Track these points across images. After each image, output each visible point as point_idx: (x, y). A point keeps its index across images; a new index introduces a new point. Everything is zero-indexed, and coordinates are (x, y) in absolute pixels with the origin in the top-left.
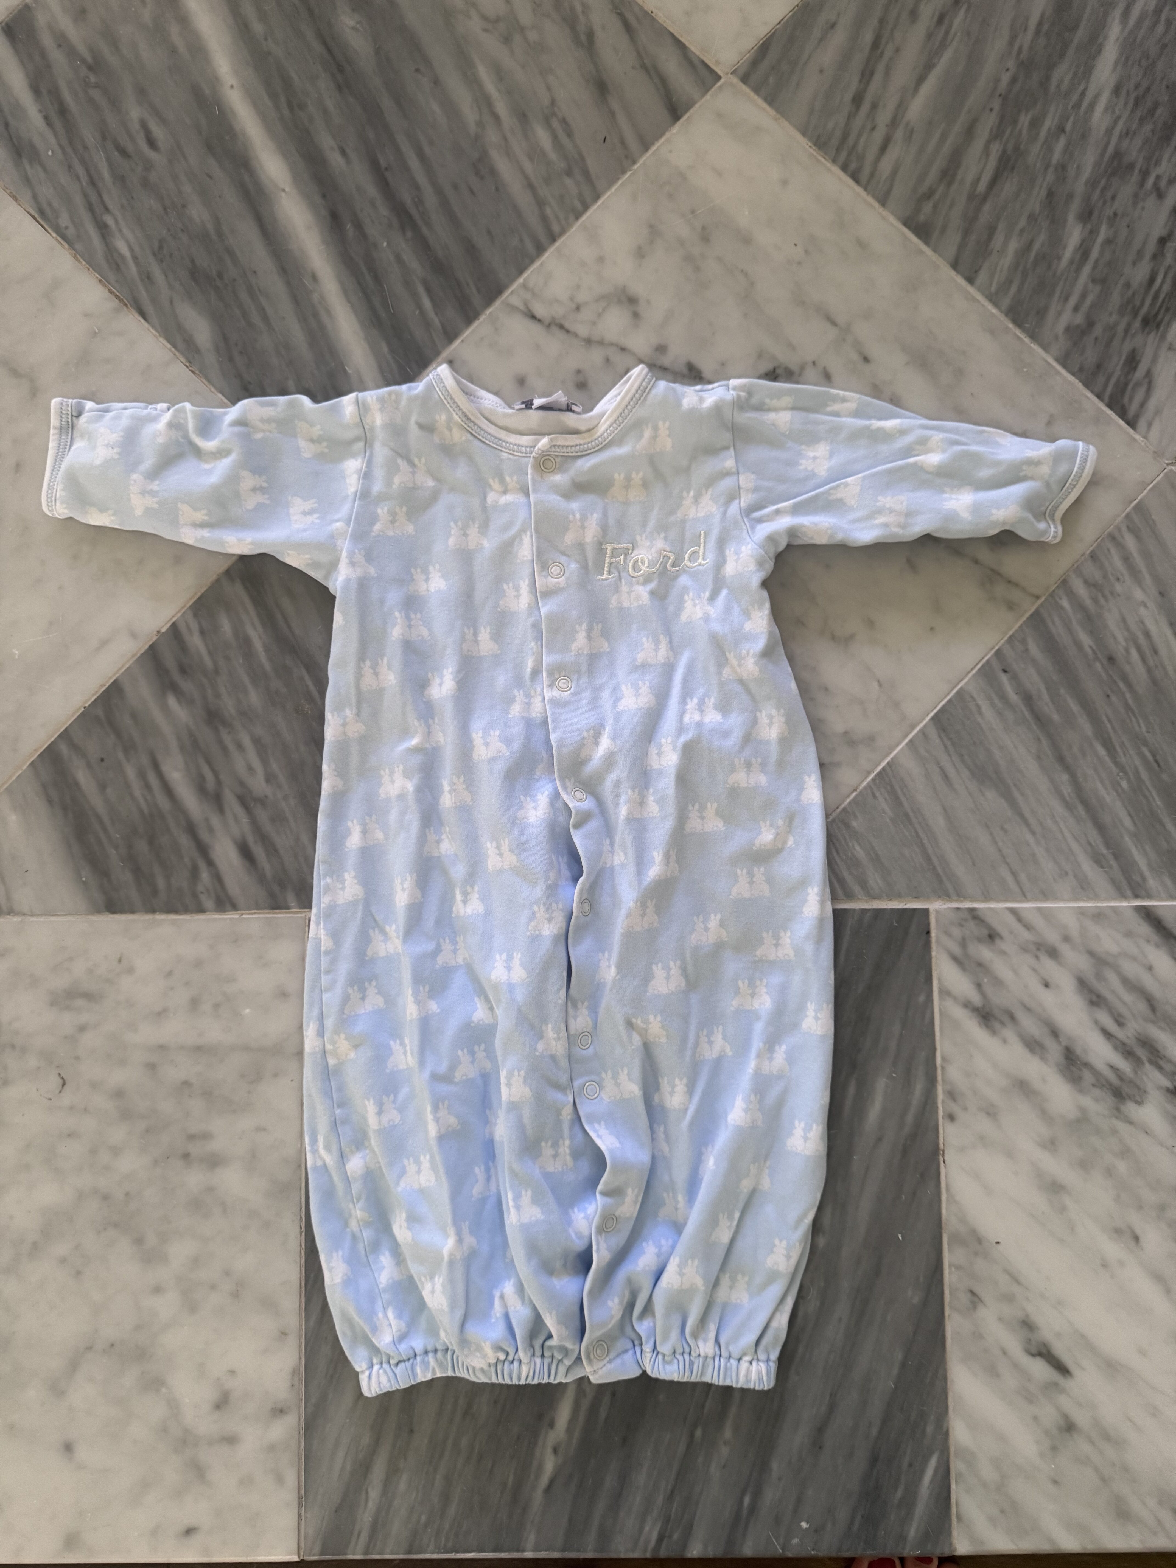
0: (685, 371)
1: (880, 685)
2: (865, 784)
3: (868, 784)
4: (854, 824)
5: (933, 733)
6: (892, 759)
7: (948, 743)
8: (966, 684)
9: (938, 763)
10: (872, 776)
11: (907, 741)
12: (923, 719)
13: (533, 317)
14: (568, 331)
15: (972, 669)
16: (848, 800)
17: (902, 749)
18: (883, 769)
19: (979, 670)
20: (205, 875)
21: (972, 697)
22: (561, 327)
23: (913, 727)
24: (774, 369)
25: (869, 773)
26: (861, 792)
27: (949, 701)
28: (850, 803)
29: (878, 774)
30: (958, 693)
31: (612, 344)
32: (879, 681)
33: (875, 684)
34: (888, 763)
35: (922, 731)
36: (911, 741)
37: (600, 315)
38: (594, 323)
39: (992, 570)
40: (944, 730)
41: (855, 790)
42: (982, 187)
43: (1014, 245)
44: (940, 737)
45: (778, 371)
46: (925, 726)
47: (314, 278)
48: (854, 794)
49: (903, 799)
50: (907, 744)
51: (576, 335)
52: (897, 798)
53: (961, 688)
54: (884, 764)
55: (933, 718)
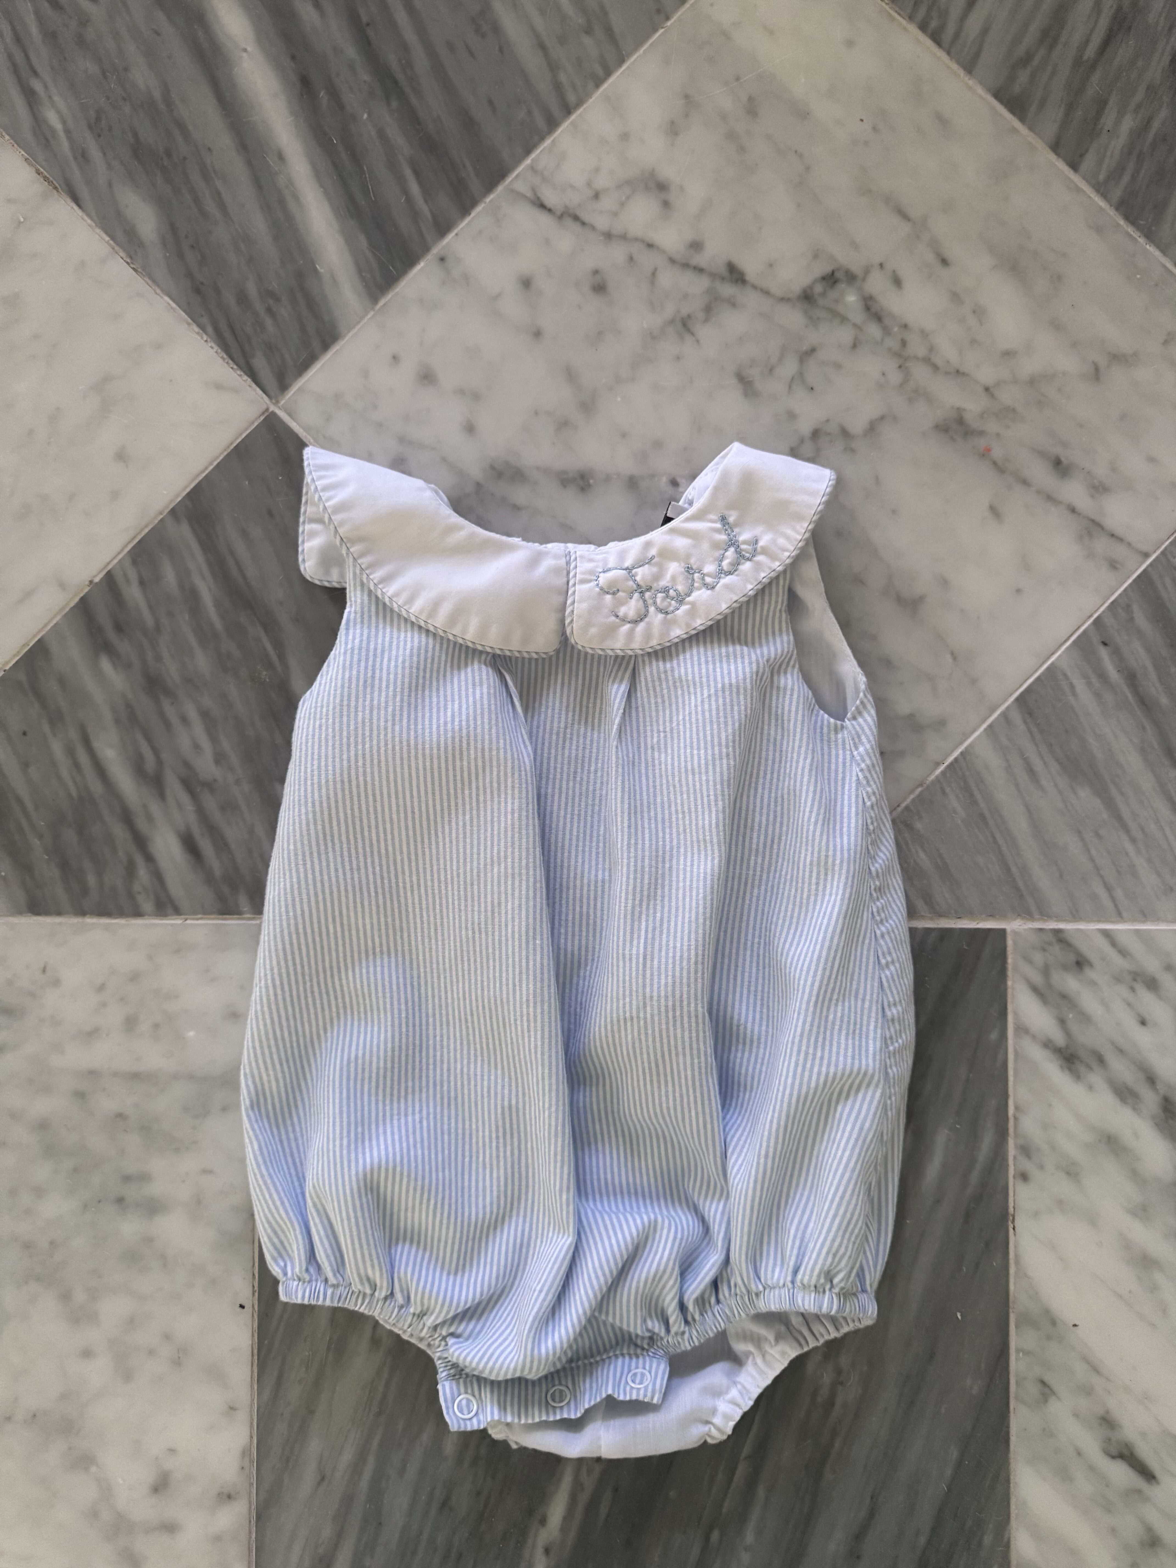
0: (724, 271)
1: (955, 658)
2: (932, 777)
3: (937, 777)
4: (918, 825)
5: (1017, 717)
6: (966, 748)
7: (1035, 730)
8: (1057, 659)
9: (1022, 755)
10: (942, 768)
11: (985, 726)
12: (1006, 700)
13: (542, 206)
14: (584, 224)
15: (1066, 641)
16: (912, 796)
17: (979, 737)
18: (956, 760)
19: (1074, 642)
20: (143, 872)
21: (1065, 675)
22: (576, 218)
23: (993, 710)
24: (833, 272)
25: (938, 764)
26: (928, 787)
27: (1038, 679)
28: (913, 800)
29: (948, 767)
30: (1048, 669)
31: (636, 239)
32: (952, 654)
33: (949, 657)
34: (962, 753)
35: (1004, 715)
36: (990, 726)
37: (622, 204)
38: (616, 214)
39: (1093, 521)
40: (1030, 714)
41: (921, 785)
42: (1090, 52)
43: (1128, 124)
44: (1025, 722)
45: (838, 275)
46: (1008, 708)
47: (281, 157)
48: (920, 789)
49: (978, 796)
50: (985, 730)
51: (593, 228)
52: (972, 795)
53: (1052, 664)
54: (956, 754)
55: (1017, 700)
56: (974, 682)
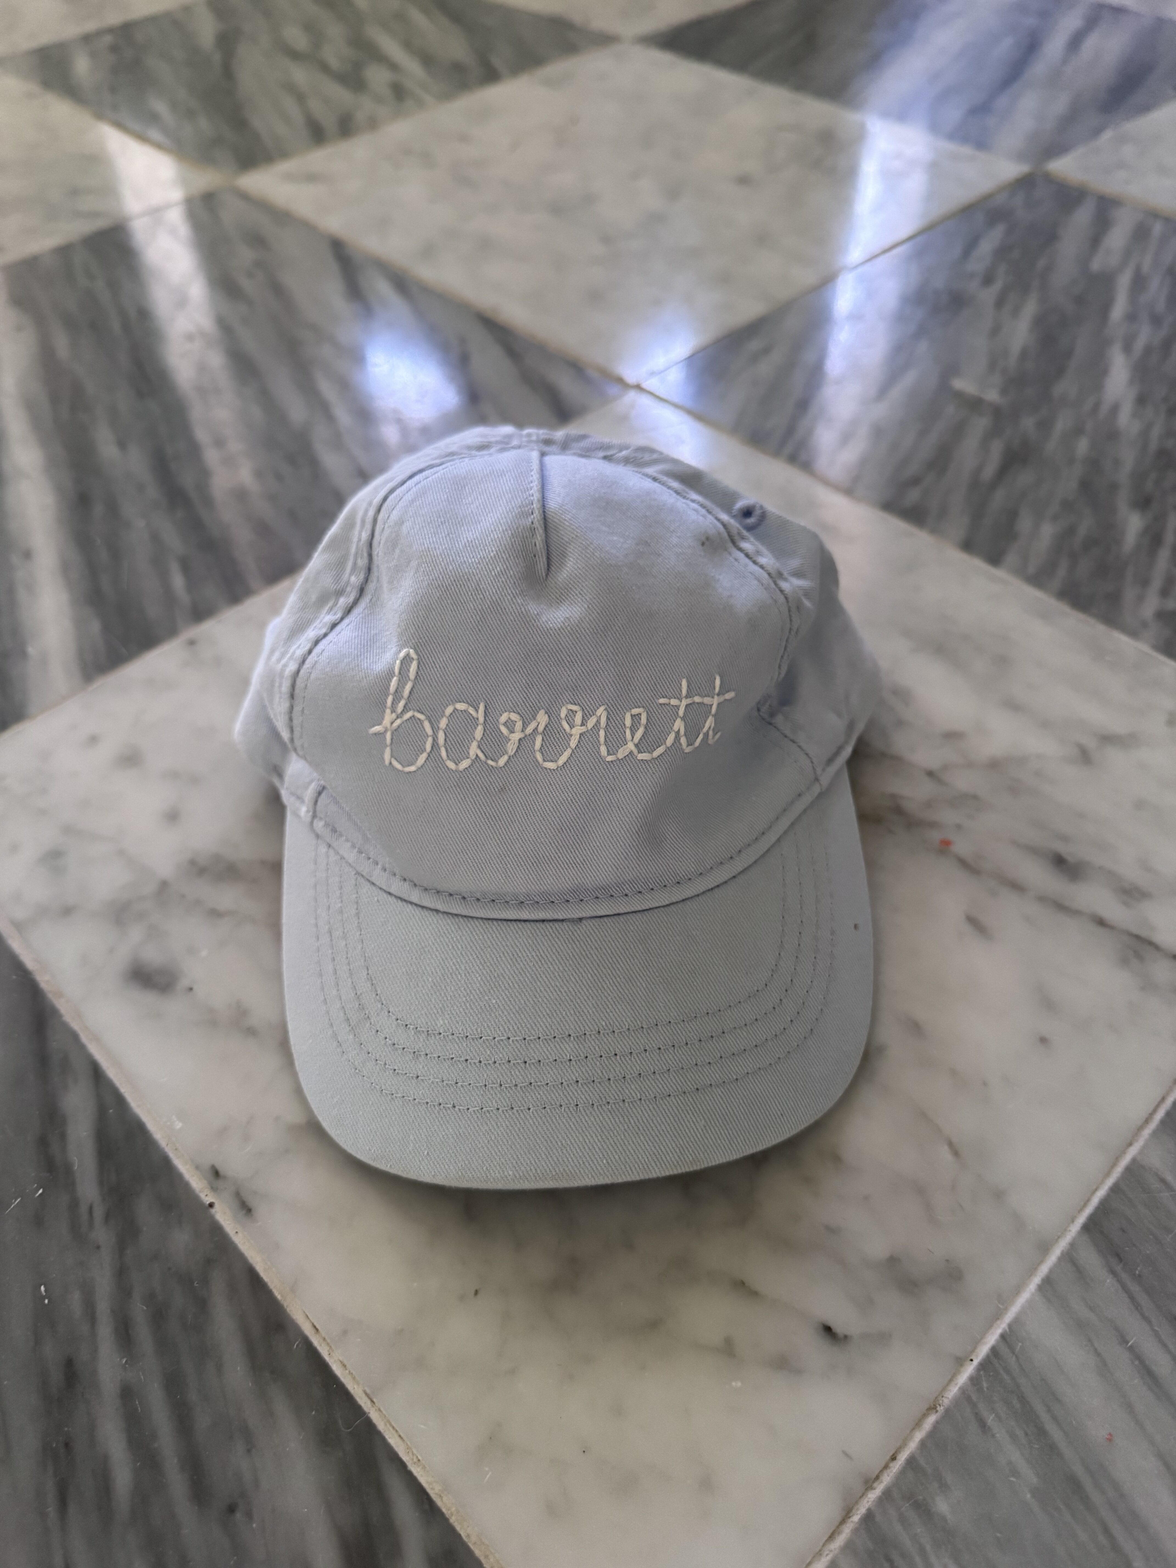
56: (999, 1195)
